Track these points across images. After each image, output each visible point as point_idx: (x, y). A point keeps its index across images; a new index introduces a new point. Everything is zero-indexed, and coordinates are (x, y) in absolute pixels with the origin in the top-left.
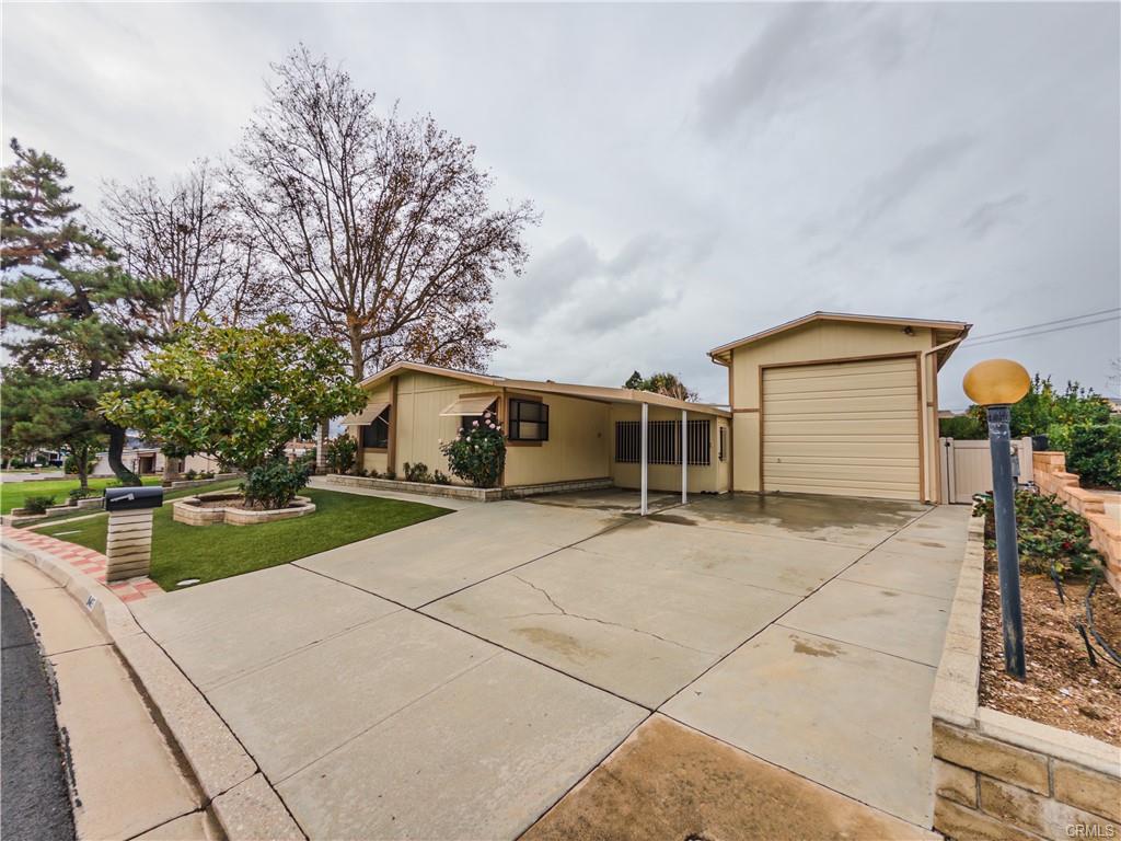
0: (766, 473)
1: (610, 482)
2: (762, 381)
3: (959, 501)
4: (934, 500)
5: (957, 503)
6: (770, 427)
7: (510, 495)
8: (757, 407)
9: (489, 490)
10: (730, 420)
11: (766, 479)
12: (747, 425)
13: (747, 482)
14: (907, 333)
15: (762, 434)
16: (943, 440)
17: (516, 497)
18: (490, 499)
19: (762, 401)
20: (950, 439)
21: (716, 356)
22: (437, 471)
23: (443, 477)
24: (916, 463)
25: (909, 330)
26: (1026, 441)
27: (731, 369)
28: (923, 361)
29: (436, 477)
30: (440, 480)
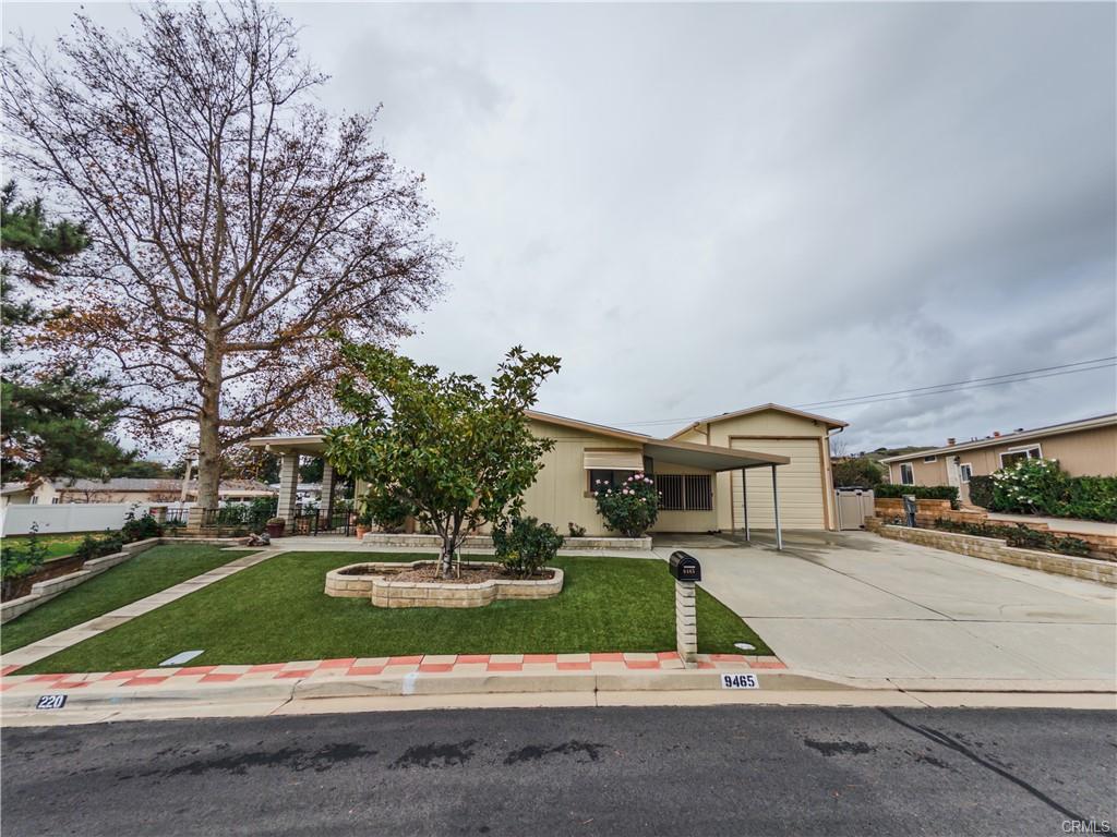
0: (735, 515)
4: (834, 528)
11: (736, 520)
16: (837, 491)
22: (571, 524)
23: (582, 529)
24: (822, 505)
25: (816, 422)
26: (871, 492)
27: (708, 435)
28: (824, 443)
29: (572, 530)
30: (577, 533)
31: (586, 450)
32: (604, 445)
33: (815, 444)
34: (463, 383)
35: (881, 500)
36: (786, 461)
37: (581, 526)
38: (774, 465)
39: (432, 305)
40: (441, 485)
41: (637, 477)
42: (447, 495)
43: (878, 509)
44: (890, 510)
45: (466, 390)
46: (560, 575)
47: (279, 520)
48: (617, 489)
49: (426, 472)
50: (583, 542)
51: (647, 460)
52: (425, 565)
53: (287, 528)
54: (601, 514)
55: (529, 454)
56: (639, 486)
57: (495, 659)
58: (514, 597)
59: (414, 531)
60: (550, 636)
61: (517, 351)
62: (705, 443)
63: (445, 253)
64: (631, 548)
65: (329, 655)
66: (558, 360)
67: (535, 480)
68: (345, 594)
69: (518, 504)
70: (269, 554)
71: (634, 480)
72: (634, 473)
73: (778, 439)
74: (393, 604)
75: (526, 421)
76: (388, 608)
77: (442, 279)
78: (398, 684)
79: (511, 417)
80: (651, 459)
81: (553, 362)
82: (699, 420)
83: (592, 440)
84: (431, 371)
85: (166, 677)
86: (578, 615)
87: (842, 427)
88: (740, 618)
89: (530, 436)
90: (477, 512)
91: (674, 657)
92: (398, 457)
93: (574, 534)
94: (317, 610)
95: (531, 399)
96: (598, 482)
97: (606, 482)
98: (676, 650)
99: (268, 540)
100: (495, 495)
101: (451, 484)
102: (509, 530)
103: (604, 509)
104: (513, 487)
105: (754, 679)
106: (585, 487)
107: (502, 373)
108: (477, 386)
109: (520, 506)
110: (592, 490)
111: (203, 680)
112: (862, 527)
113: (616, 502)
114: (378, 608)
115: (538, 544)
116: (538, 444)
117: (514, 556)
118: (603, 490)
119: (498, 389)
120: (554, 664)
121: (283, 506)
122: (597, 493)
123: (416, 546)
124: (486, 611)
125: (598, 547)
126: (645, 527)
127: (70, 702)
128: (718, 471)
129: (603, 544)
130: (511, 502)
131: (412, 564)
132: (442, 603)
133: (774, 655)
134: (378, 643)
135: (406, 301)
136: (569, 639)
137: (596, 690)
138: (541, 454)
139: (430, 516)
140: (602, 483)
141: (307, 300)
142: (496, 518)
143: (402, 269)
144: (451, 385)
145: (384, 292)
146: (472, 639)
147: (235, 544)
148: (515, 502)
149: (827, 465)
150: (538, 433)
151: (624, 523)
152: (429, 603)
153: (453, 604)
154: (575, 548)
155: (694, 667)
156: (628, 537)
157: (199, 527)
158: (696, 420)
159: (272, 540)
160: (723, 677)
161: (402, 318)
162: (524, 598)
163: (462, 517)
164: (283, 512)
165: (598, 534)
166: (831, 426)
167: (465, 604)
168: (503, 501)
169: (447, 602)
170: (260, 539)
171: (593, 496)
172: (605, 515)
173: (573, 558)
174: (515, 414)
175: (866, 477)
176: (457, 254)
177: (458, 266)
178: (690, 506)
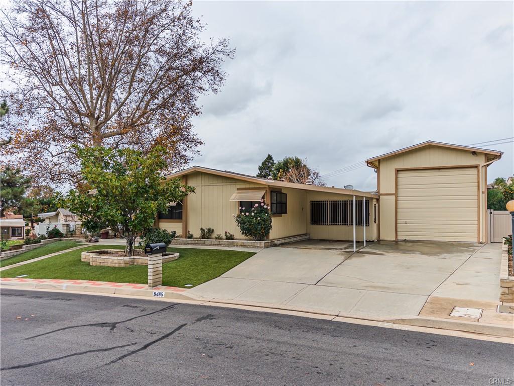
0: (398, 230)
1: (308, 236)
2: (397, 178)
3: (495, 241)
4: (484, 241)
5: (494, 243)
6: (401, 204)
7: (273, 245)
8: (394, 192)
9: (265, 242)
10: (378, 200)
11: (399, 233)
12: (387, 203)
13: (388, 235)
14: (473, 154)
15: (396, 208)
16: (489, 210)
17: (275, 245)
18: (267, 247)
19: (397, 189)
20: (492, 210)
21: (370, 163)
22: (226, 232)
27: (378, 169)
28: (482, 170)
29: (226, 235)
30: (231, 237)
31: (238, 189)
32: (248, 186)
33: (474, 171)
37: (231, 233)
58: (141, 264)
64: (254, 247)
68: (86, 260)
73: (439, 169)
74: (94, 264)
76: (92, 266)
83: (240, 183)
88: (218, 277)
93: (227, 238)
96: (240, 208)
105: (164, 294)
106: (237, 211)
125: (237, 245)
132: (109, 265)
137: (114, 293)
149: (483, 188)
156: (254, 240)
159: (100, 240)
160: (154, 292)
165: (240, 238)
167: (117, 265)
169: (111, 264)
176: (231, 47)
177: (232, 56)
178: (359, 223)
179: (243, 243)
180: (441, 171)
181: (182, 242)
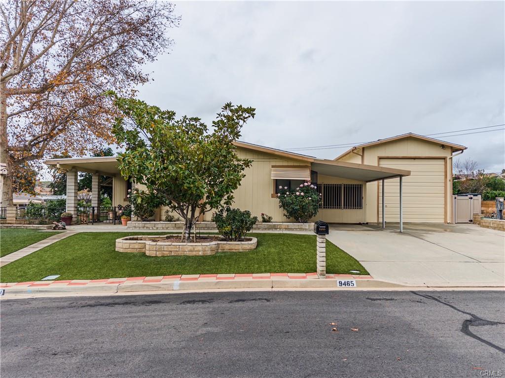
0: (379, 213)
3: (458, 222)
4: (450, 222)
11: (380, 216)
13: (371, 218)
14: (443, 148)
15: (378, 193)
16: (454, 196)
20: (456, 196)
22: (263, 214)
23: (270, 218)
24: (443, 206)
25: (443, 146)
26: (480, 196)
27: (363, 156)
28: (448, 161)
29: (263, 218)
30: (266, 220)
31: (273, 167)
32: (285, 163)
33: (442, 162)
34: (192, 123)
35: (485, 202)
36: (408, 173)
37: (269, 215)
38: (401, 176)
39: (159, 57)
40: (186, 185)
41: (306, 184)
42: (190, 192)
43: (483, 209)
44: (490, 209)
45: (194, 127)
46: (255, 240)
47: (69, 214)
48: (292, 192)
49: (176, 179)
50: (270, 225)
51: (313, 174)
52: (173, 237)
53: (74, 219)
54: (282, 208)
55: (236, 169)
56: (307, 190)
57: (219, 276)
58: (228, 251)
59: (160, 220)
60: (249, 267)
61: (228, 106)
62: (360, 163)
63: (166, 14)
64: (301, 229)
65: (130, 275)
66: (254, 110)
67: (240, 184)
68: (129, 251)
69: (230, 198)
70: (69, 233)
71: (304, 186)
72: (304, 181)
73: (415, 158)
74: (159, 254)
75: (234, 148)
76: (156, 257)
77: (166, 36)
78: (171, 285)
79: (225, 146)
80: (316, 173)
81: (251, 111)
82: (356, 145)
83: (277, 160)
84: (171, 115)
85: (49, 284)
86: (265, 258)
87: (463, 150)
88: (358, 262)
89: (236, 158)
90: (205, 203)
91: (315, 274)
92: (161, 170)
93: (264, 221)
94: (115, 258)
95: (237, 135)
96: (280, 187)
97: (286, 188)
98: (316, 272)
99: (64, 226)
100: (216, 193)
101: (192, 186)
102: (225, 214)
103: (284, 205)
104: (227, 188)
105: (354, 282)
106: (272, 190)
107: (219, 119)
108: (201, 125)
109: (231, 199)
110: (277, 193)
111: (68, 284)
112: (471, 221)
113: (292, 200)
114: (150, 257)
115: (242, 221)
116: (241, 163)
117: (228, 229)
118: (283, 192)
119: (217, 129)
120: (251, 277)
121: (69, 205)
122: (279, 194)
123: (163, 229)
124: (213, 257)
125: (280, 229)
126: (310, 217)
127: (6, 293)
128: (367, 182)
129: (283, 227)
130: (226, 197)
131: (165, 236)
132: (188, 253)
133: (369, 274)
134: (156, 270)
135: (140, 55)
136: (259, 267)
137: (272, 287)
138: (243, 169)
139: (177, 205)
140: (282, 188)
141: (63, 54)
142: (217, 206)
143: (134, 28)
144: (184, 124)
145: (122, 47)
146: (207, 268)
147: (44, 228)
148: (228, 197)
149: (449, 177)
150: (241, 156)
151: (296, 214)
152: (180, 253)
153: (194, 253)
154: (265, 229)
155: (324, 278)
156: (299, 222)
157: (15, 219)
158: (354, 145)
159: (66, 227)
160: (338, 282)
161: (137, 68)
162: (234, 251)
163: (195, 207)
164: (70, 209)
165: (281, 221)
166: (454, 149)
167: (201, 253)
168: (221, 196)
169: (190, 252)
170: (60, 225)
171: (277, 197)
172: (284, 208)
173: (264, 234)
174: (227, 144)
175: (489, 187)
176: (175, 14)
177: (177, 24)
178: (346, 206)
179: (288, 226)
180: (416, 160)
181: (204, 226)
